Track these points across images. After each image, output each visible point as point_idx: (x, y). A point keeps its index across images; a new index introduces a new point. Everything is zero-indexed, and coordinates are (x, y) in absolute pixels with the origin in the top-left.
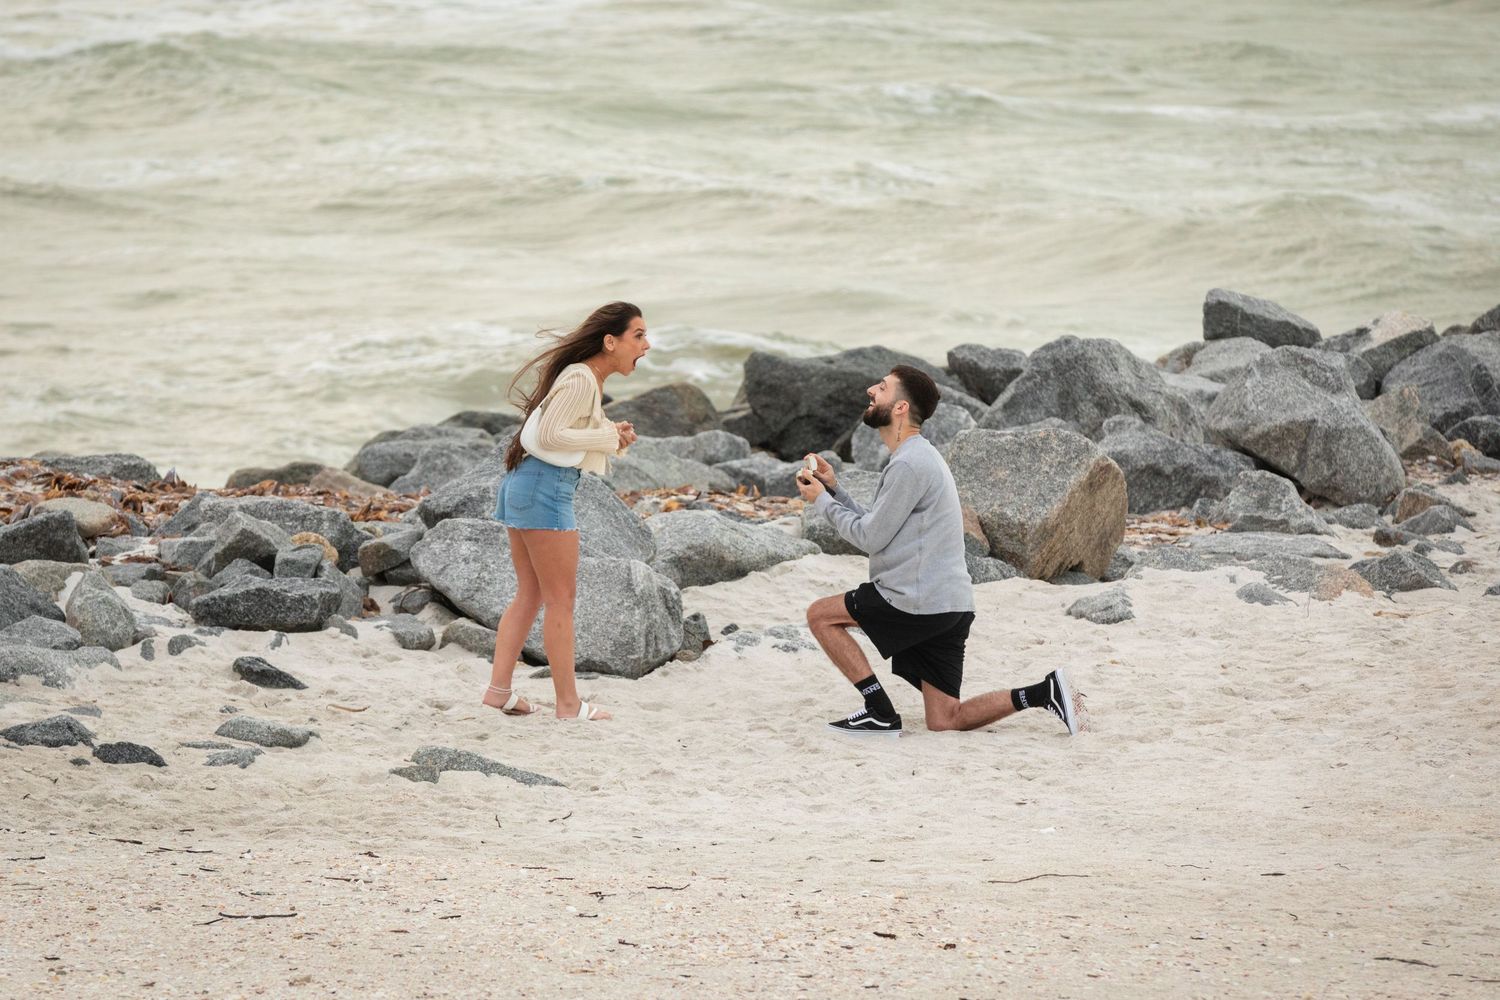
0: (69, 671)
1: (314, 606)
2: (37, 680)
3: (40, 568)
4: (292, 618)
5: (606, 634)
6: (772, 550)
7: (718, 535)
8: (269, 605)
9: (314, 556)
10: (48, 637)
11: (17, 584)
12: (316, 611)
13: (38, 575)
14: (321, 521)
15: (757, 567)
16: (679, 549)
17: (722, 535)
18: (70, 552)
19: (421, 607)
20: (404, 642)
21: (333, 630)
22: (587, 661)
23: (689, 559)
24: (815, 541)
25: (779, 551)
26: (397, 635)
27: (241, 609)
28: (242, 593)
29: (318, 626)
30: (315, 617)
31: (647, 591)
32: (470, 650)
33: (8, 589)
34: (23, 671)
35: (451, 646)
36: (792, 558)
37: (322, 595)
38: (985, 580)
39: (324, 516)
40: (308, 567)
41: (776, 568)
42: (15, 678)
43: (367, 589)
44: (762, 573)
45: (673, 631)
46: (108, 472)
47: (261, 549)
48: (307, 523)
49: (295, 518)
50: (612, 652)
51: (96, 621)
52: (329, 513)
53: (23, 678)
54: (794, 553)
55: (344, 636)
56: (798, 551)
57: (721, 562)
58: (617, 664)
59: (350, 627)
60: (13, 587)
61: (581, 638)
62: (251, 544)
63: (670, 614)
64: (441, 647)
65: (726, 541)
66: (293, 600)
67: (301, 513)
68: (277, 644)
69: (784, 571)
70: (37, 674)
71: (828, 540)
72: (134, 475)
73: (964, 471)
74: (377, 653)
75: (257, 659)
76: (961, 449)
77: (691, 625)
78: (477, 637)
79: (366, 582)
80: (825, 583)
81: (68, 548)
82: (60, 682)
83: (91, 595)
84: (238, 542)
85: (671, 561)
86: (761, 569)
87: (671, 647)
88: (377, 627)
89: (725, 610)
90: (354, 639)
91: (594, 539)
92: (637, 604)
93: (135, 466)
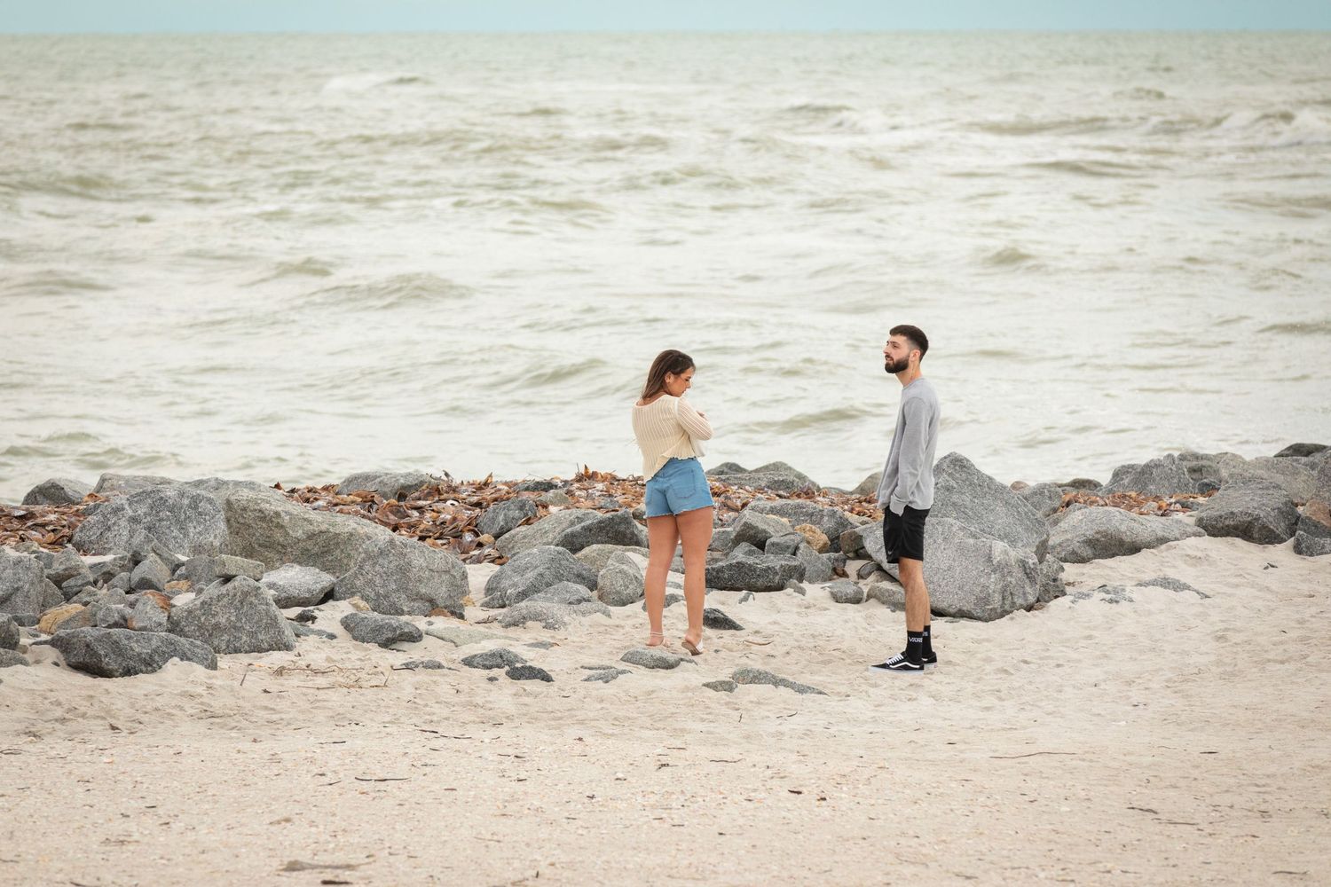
0: (566, 619)
1: (777, 573)
2: (539, 625)
3: (599, 549)
4: (760, 582)
5: (972, 592)
6: (1160, 534)
7: (1117, 524)
8: (746, 573)
9: (794, 540)
10: (568, 596)
11: (568, 560)
12: (778, 577)
13: (598, 554)
14: (822, 516)
15: (1149, 546)
16: (1090, 534)
17: (1120, 524)
18: (631, 539)
19: (869, 574)
20: (837, 598)
21: (789, 590)
22: (960, 610)
23: (1098, 540)
24: (1203, 528)
25: (1166, 535)
26: (832, 593)
27: (726, 576)
28: (727, 566)
29: (780, 588)
30: (777, 581)
31: (1003, 562)
32: (883, 603)
33: (560, 564)
34: (531, 619)
35: (872, 601)
36: (1176, 539)
37: (782, 566)
38: (1322, 554)
39: (825, 513)
40: (788, 547)
41: (1163, 547)
42: (524, 623)
43: (845, 563)
44: (1152, 550)
45: (1028, 589)
46: (763, 485)
47: (760, 536)
48: (814, 518)
49: (807, 514)
50: (975, 604)
51: (613, 585)
52: (829, 511)
53: (529, 623)
54: (1178, 536)
55: (796, 594)
56: (1182, 535)
57: (1121, 543)
58: (978, 612)
59: (801, 588)
60: (563, 562)
61: (957, 594)
62: (752, 532)
63: (1028, 578)
64: (867, 601)
65: (1123, 528)
66: (762, 570)
67: (811, 511)
68: (745, 599)
69: (1168, 549)
70: (540, 621)
71: (1213, 527)
72: (782, 487)
73: (1326, 478)
74: (815, 606)
75: (715, 610)
76: (1327, 463)
77: (1051, 585)
78: (887, 594)
79: (844, 557)
80: (1196, 557)
81: (629, 536)
82: (557, 626)
83: (612, 568)
84: (742, 531)
85: (1084, 542)
86: (1153, 547)
87: (1026, 600)
88: (822, 588)
89: (1108, 575)
90: (801, 595)
91: (997, 527)
92: (994, 571)
93: (783, 481)
